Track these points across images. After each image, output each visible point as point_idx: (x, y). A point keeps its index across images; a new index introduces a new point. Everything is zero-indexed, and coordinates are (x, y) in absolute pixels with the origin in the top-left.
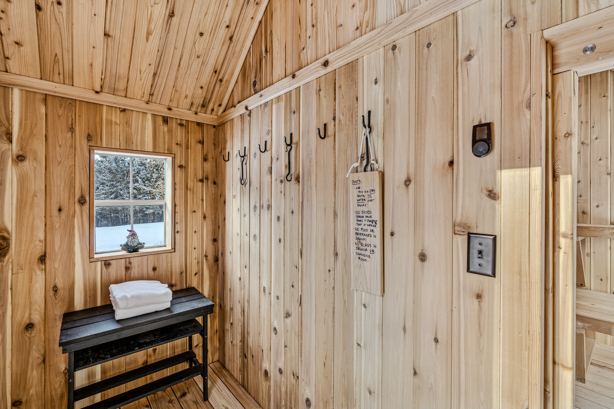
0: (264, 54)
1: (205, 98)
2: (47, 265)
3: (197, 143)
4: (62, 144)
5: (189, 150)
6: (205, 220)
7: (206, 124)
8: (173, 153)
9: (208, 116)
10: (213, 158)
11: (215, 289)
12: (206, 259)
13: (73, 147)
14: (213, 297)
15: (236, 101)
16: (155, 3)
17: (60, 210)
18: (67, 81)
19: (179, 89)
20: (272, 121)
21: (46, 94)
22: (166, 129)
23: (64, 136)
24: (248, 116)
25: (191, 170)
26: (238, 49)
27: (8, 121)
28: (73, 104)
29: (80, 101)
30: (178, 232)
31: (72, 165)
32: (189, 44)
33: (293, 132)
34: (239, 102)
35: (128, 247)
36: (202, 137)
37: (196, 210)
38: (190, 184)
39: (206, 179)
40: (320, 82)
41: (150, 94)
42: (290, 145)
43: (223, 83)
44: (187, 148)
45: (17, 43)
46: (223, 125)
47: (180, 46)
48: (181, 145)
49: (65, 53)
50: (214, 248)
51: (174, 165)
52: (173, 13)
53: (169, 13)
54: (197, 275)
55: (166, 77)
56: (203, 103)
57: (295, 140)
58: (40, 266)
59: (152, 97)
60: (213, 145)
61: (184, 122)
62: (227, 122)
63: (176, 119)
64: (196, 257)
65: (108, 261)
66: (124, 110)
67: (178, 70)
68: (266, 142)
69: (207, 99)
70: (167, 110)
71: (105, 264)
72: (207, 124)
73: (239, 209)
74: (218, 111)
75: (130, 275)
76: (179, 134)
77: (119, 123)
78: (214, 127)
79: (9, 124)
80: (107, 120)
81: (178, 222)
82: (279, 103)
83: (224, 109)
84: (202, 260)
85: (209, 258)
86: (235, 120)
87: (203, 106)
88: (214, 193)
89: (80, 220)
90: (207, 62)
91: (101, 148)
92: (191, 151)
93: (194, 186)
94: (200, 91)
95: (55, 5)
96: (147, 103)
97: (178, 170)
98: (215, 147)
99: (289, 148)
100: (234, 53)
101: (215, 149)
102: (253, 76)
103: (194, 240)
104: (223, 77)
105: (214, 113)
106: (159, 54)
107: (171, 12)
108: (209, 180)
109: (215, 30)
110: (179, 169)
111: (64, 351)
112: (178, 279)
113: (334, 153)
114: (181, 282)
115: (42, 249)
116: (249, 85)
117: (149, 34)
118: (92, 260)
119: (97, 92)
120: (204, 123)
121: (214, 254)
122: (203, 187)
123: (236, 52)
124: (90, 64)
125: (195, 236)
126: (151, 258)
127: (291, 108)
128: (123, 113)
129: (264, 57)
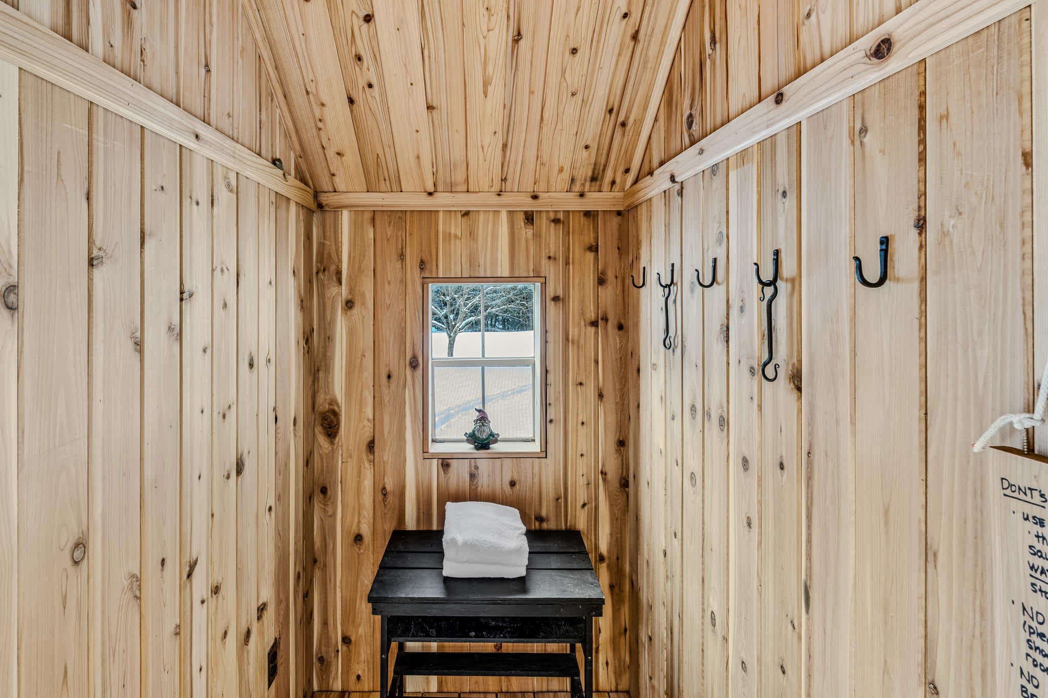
0: (708, 50)
1: (595, 164)
2: (376, 454)
3: (585, 252)
4: (390, 280)
5: (571, 266)
6: (601, 401)
7: (601, 211)
8: (543, 276)
9: (606, 195)
10: (616, 277)
11: (621, 542)
12: (604, 480)
13: (404, 282)
14: (618, 559)
15: (655, 162)
16: (489, 31)
17: (389, 377)
18: (394, 189)
19: (545, 158)
20: (727, 212)
21: (374, 211)
22: (530, 233)
23: (392, 268)
24: (678, 194)
25: (574, 305)
26: (652, 52)
27: (338, 257)
28: (403, 219)
29: (411, 211)
30: (551, 421)
31: (402, 310)
32: (554, 78)
33: (782, 247)
34: (662, 164)
35: (476, 439)
36: (594, 238)
37: (584, 382)
38: (573, 332)
39: (602, 319)
40: (863, 104)
41: (502, 180)
42: (773, 283)
43: (628, 128)
44: (567, 263)
45: (338, 154)
46: (635, 209)
47: (538, 87)
48: (555, 259)
49: (387, 149)
50: (620, 459)
51: (544, 298)
52: (519, 34)
53: (513, 36)
54: (586, 508)
55: (522, 146)
56: (593, 172)
57: (787, 269)
58: (368, 456)
59: (505, 183)
60: (617, 251)
61: (561, 216)
62: (642, 203)
63: (548, 211)
64: (585, 473)
65: (446, 460)
66: (466, 214)
67: (541, 128)
68: (715, 260)
69: (600, 164)
70: (531, 199)
71: (442, 465)
72: (604, 211)
73: (663, 396)
74: (624, 182)
75: (477, 488)
76: (553, 238)
77: (460, 236)
78: (619, 213)
79: (339, 260)
80: (444, 233)
81: (551, 402)
82: (745, 166)
83: (636, 177)
84: (596, 481)
85: (609, 476)
86: (654, 201)
87: (594, 179)
88: (618, 347)
89: (412, 392)
90: (591, 97)
91: (437, 279)
92: (573, 269)
93: (580, 335)
94: (585, 153)
95: (367, 89)
96: (499, 195)
97: (551, 305)
98: (620, 254)
99: (769, 291)
100: (646, 63)
101: (620, 259)
102: (687, 102)
103: (581, 440)
104: (627, 117)
105: (617, 187)
106: (507, 109)
107: (517, 34)
108: (610, 323)
109: (600, 33)
110: (553, 303)
111: (375, 612)
112: (552, 509)
113: (920, 338)
114: (558, 516)
115: (370, 433)
116: (679, 124)
117: (486, 84)
118: (426, 455)
119: (430, 194)
120: (598, 211)
121: (620, 473)
122: (597, 335)
123: (651, 59)
124: (416, 155)
125: (582, 431)
126: (507, 463)
127: (774, 182)
128: (465, 217)
129: (709, 55)
